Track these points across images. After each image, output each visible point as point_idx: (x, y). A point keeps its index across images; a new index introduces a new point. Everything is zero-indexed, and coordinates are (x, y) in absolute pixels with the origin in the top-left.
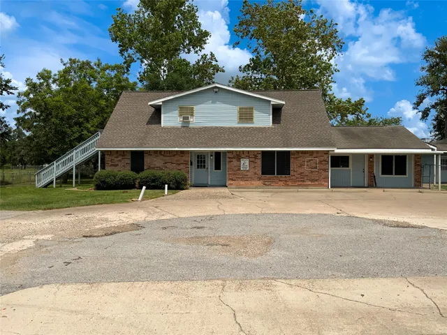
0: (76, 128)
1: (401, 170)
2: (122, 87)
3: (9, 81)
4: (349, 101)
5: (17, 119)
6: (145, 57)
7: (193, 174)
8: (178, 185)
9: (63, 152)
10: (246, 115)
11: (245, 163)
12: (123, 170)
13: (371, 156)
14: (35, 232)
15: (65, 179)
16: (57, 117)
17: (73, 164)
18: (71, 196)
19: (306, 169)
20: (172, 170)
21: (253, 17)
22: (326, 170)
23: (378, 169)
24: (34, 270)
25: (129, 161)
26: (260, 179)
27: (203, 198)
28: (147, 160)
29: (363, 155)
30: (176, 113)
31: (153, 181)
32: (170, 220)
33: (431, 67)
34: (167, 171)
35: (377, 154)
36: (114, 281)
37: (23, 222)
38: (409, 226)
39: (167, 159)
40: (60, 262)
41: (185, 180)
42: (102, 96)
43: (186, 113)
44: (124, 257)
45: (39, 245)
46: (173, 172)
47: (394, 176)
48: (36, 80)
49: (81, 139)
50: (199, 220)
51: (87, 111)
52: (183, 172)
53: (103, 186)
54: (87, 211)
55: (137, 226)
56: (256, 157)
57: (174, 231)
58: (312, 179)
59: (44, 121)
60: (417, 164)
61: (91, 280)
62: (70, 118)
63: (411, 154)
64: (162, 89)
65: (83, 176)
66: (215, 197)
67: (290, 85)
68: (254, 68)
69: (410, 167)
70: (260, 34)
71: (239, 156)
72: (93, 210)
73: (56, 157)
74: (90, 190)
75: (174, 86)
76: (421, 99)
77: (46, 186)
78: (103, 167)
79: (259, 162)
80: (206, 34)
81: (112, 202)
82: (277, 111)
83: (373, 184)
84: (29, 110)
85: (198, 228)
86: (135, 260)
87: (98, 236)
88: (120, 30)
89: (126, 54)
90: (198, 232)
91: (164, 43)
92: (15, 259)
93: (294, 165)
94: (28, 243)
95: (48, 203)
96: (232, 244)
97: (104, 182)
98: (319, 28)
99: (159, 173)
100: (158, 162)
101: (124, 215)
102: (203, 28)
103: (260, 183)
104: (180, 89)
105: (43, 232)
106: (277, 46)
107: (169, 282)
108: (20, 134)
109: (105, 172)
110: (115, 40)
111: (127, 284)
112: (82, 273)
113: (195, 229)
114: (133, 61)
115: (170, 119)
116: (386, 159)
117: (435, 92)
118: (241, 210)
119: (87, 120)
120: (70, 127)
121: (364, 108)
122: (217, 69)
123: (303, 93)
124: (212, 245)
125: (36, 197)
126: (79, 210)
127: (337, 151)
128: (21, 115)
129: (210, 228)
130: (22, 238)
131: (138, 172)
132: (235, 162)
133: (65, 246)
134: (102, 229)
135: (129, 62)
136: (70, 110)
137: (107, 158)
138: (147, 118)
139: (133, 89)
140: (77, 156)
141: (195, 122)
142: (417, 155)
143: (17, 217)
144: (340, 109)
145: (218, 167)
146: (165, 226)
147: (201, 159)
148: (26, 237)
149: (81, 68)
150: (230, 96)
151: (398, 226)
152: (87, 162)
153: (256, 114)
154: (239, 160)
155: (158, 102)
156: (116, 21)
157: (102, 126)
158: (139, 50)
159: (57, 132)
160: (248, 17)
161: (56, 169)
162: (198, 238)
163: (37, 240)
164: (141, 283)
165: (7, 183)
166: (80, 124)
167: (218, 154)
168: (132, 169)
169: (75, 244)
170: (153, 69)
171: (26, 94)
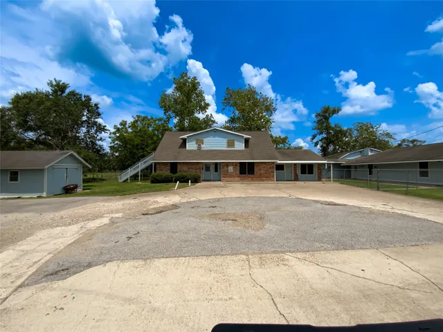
0: (141, 151)
1: (311, 172)
2: (165, 129)
3: (105, 126)
4: (280, 137)
5: (110, 147)
6: (177, 115)
7: (203, 174)
8: (196, 180)
9: (134, 163)
10: (231, 144)
11: (231, 169)
12: (166, 172)
13: (295, 164)
14: (112, 212)
15: (135, 177)
16: (130, 145)
17: (139, 169)
18: (138, 187)
19: (263, 171)
20: (192, 172)
21: (231, 96)
22: (273, 172)
23: (299, 171)
24: (103, 245)
25: (169, 168)
26: (239, 177)
27: (210, 187)
28: (179, 167)
29: (291, 164)
30: (194, 143)
31: (182, 178)
32: (194, 201)
33: (319, 121)
34: (190, 173)
35: (299, 164)
36: (163, 257)
37: (106, 204)
38: (336, 205)
39: (190, 166)
40: (125, 236)
41: (200, 178)
42: (155, 134)
43: (200, 142)
44: (169, 232)
45: (113, 222)
46: (193, 174)
47: (307, 175)
48: (119, 126)
49: (143, 156)
50: (211, 201)
51: (147, 142)
52: (198, 173)
53: (155, 181)
54: (146, 196)
55: (175, 206)
56: (236, 165)
57: (199, 210)
58: (265, 177)
59: (124, 147)
60: (319, 169)
61: (145, 255)
62: (137, 145)
63: (316, 164)
64: (186, 131)
65: (145, 176)
66: (217, 187)
67: (250, 129)
68: (232, 122)
69: (315, 170)
70: (235, 105)
71: (227, 165)
72: (149, 196)
73: (130, 166)
74: (148, 183)
75: (192, 129)
76: (314, 137)
77: (125, 181)
78: (155, 171)
79: (238, 168)
80: (208, 105)
81: (160, 191)
82: (247, 141)
83: (296, 179)
84: (116, 142)
85: (213, 207)
86: (177, 234)
87: (152, 214)
88: (164, 102)
89: (167, 114)
90: (214, 211)
91: (186, 108)
92: (93, 234)
93: (256, 169)
94: (105, 220)
95: (123, 191)
96: (238, 219)
97: (155, 179)
98: (264, 101)
99: (185, 174)
100: (185, 168)
101: (167, 198)
102: (207, 102)
103: (238, 179)
104: (195, 130)
105: (117, 211)
106: (244, 110)
107: (205, 257)
108: (113, 155)
109: (156, 174)
110: (161, 107)
111: (173, 260)
112: (139, 249)
113: (211, 208)
114: (171, 117)
115: (191, 146)
116: (303, 166)
117: (321, 133)
118: (234, 195)
119: (147, 146)
120: (138, 150)
121: (287, 141)
122: (214, 122)
123: (257, 133)
124: (226, 220)
125: (118, 188)
126: (141, 196)
127: (279, 162)
128: (112, 145)
129: (220, 207)
130: (102, 217)
131: (174, 174)
132: (226, 168)
133: (130, 222)
134: (154, 209)
135: (169, 118)
136: (137, 141)
137: (158, 166)
138: (179, 145)
139: (171, 131)
140: (141, 166)
141: (205, 147)
142: (319, 164)
143: (103, 201)
144: (276, 141)
145: (216, 171)
146: (193, 206)
147: (207, 167)
148: (105, 215)
149: (143, 120)
150: (224, 134)
151: (329, 204)
152: (147, 168)
153: (236, 143)
154: (228, 167)
155: (185, 136)
156: (162, 98)
157: (154, 149)
158: (174, 112)
159: (131, 153)
160: (229, 96)
161: (130, 172)
162: (215, 214)
163: (112, 218)
164: (184, 259)
165: (104, 180)
166: (143, 149)
167: (216, 164)
168: (171, 172)
169: (136, 221)
170: (181, 121)
171: (114, 133)
